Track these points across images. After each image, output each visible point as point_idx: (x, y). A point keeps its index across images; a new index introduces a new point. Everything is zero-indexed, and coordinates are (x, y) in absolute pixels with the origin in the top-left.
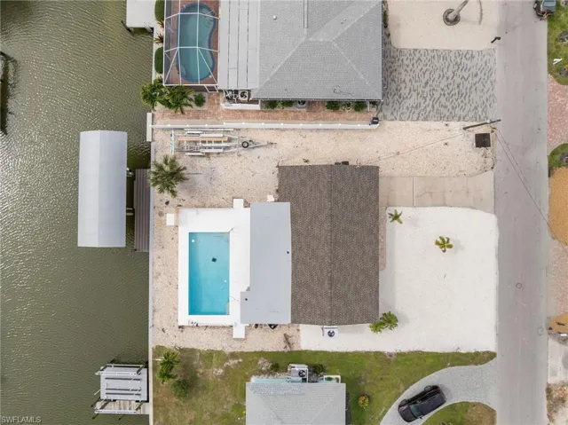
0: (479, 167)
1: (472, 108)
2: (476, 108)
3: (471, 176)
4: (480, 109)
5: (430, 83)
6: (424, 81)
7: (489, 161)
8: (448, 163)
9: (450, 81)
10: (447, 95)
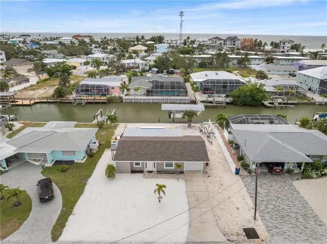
0: (226, 230)
1: (275, 224)
2: (277, 227)
3: (217, 224)
4: (277, 230)
5: (280, 199)
6: (279, 196)
7: (235, 238)
8: (223, 210)
9: (289, 210)
10: (276, 209)
